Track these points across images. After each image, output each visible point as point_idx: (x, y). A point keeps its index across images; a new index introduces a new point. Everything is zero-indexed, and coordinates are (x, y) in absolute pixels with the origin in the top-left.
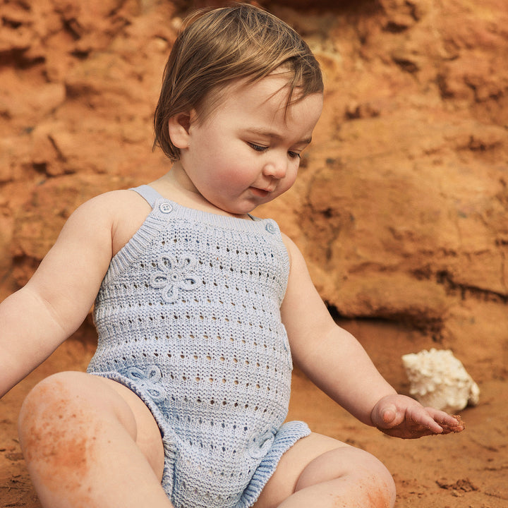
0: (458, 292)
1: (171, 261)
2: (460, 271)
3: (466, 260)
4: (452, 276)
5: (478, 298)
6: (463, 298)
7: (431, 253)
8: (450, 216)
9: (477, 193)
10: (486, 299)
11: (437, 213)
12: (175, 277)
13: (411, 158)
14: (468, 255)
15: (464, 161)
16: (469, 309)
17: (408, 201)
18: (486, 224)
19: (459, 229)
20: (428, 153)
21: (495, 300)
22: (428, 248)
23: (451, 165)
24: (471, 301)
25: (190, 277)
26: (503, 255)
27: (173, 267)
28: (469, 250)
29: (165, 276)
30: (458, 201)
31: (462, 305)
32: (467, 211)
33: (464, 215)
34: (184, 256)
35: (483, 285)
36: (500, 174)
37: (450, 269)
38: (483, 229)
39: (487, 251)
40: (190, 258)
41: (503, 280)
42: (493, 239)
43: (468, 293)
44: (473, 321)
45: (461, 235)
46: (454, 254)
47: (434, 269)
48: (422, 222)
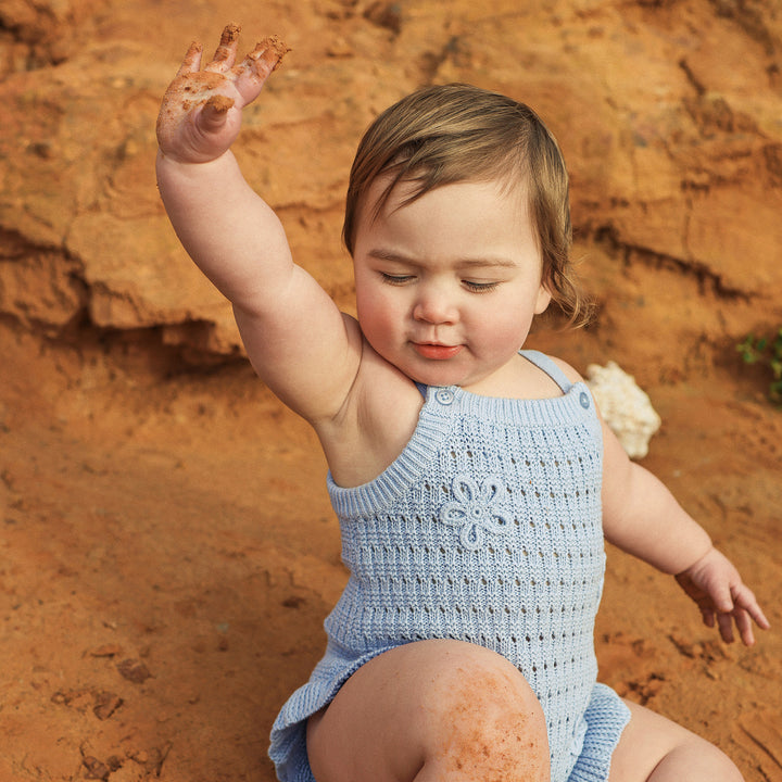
0: (621, 254)
1: (472, 490)
2: (629, 227)
3: (639, 211)
4: (618, 233)
5: (648, 264)
6: (627, 262)
7: (596, 206)
8: (623, 143)
9: (659, 99)
10: (659, 266)
11: (607, 140)
12: (477, 512)
13: (556, 22)
14: (644, 205)
15: (632, 29)
16: (637, 282)
17: (567, 119)
18: (671, 157)
19: (635, 165)
20: (582, 15)
21: (670, 269)
22: (593, 198)
23: (614, 38)
24: (638, 269)
25: (499, 514)
26: (689, 203)
27: (474, 498)
28: (646, 198)
29: (462, 509)
30: (634, 115)
31: (625, 275)
32: (646, 134)
33: (642, 143)
34: (488, 483)
35: (658, 248)
36: (681, 52)
37: (617, 225)
38: (666, 164)
39: (670, 200)
40: (497, 486)
41: (685, 240)
42: (678, 180)
43: (634, 256)
44: (641, 302)
45: (636, 175)
46: (625, 204)
47: (595, 226)
48: (586, 155)
